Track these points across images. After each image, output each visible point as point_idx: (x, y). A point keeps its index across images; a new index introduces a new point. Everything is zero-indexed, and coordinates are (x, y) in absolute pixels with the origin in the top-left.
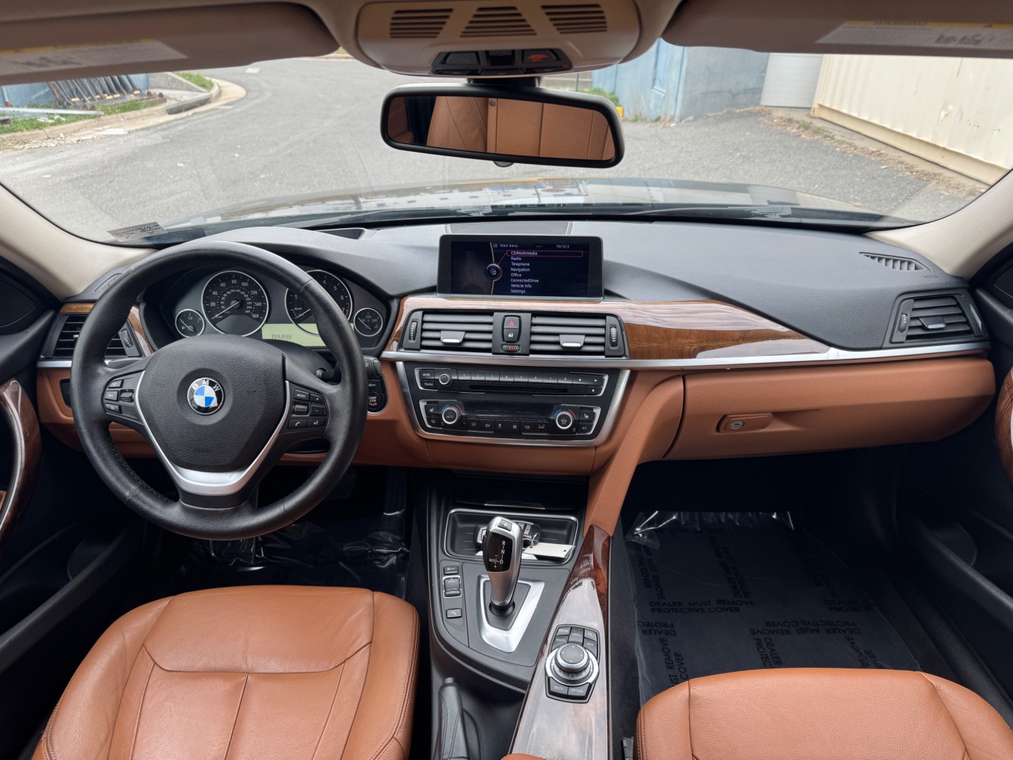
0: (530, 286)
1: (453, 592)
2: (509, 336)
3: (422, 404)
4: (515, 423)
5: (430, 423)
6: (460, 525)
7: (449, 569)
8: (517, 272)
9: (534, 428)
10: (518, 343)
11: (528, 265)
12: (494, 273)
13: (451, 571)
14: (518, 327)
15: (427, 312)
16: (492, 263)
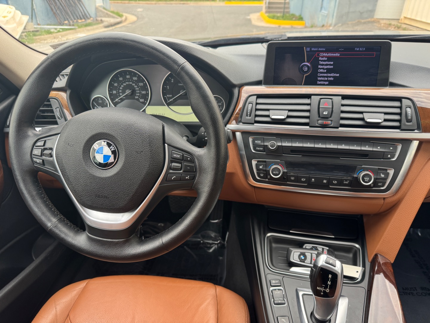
0: (332, 79)
1: (280, 302)
2: (324, 113)
3: (254, 163)
4: (325, 179)
5: (259, 176)
6: (274, 245)
7: (274, 282)
8: (323, 69)
9: (340, 183)
10: (330, 119)
11: (332, 63)
12: (306, 69)
13: (276, 283)
14: (331, 107)
15: (259, 96)
16: (305, 62)
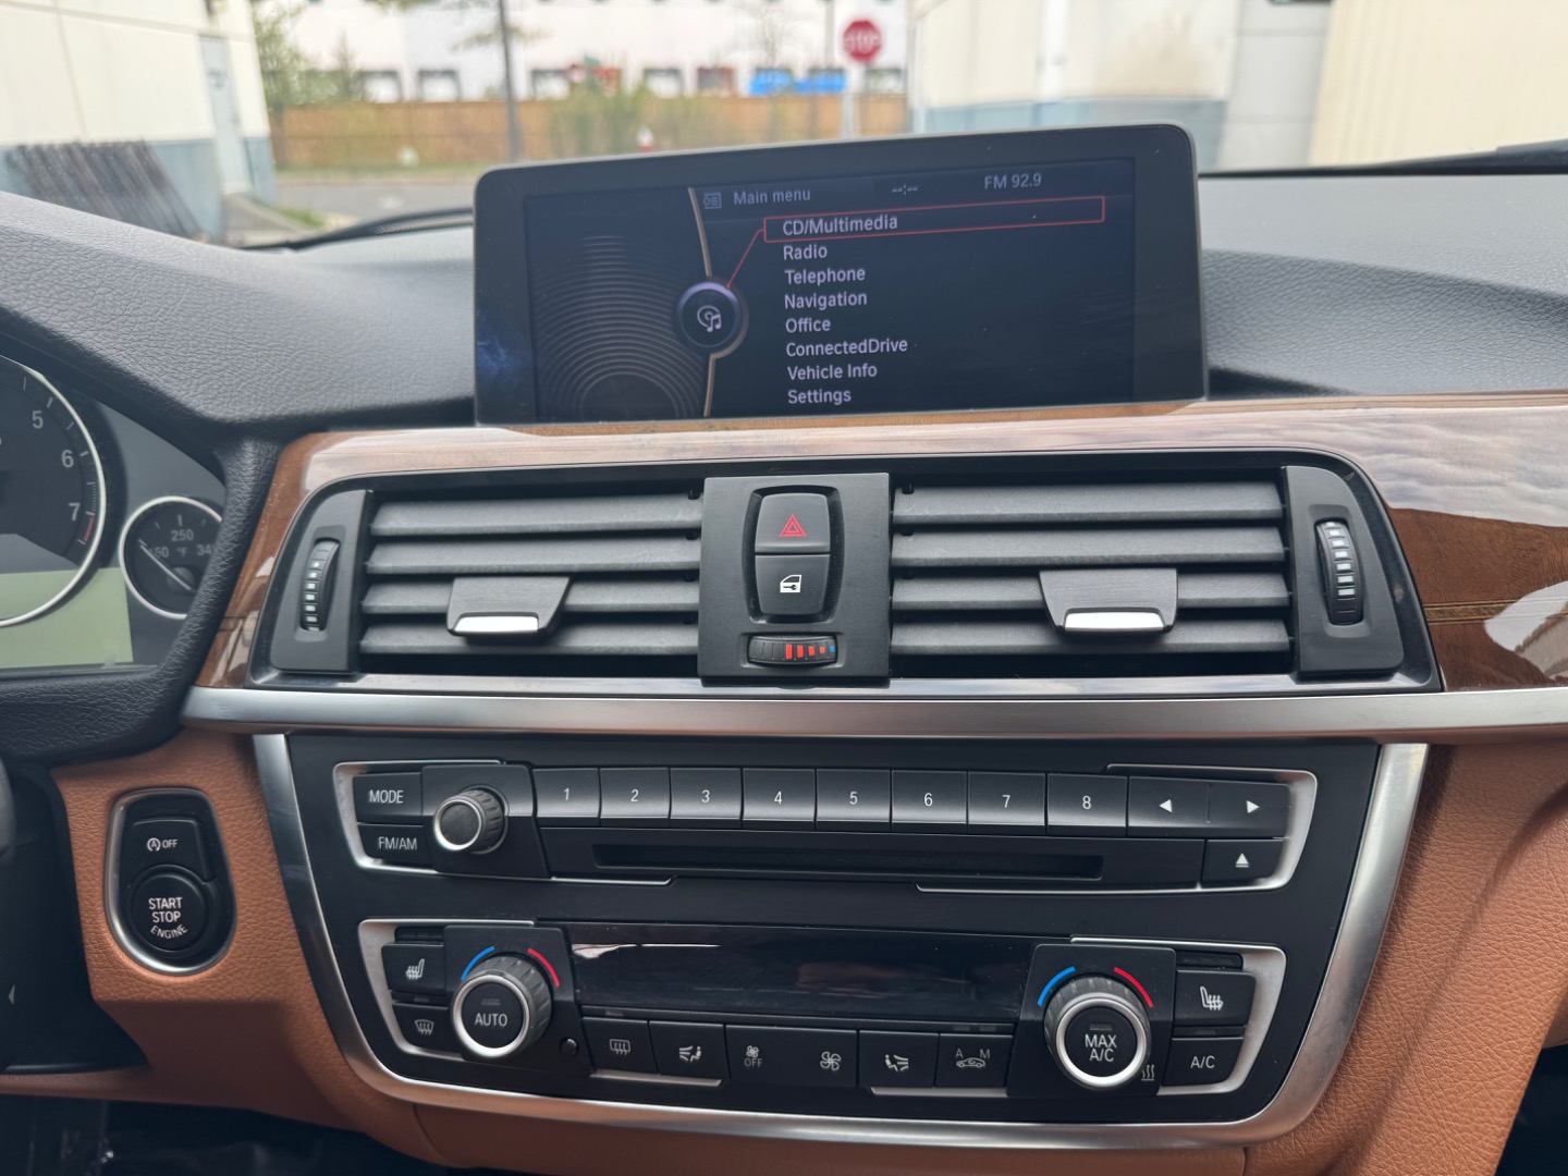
0: (868, 370)
3: (373, 939)
4: (833, 1044)
5: (413, 1038)
8: (813, 313)
9: (934, 1063)
12: (714, 322)
14: (824, 543)
16: (704, 279)
